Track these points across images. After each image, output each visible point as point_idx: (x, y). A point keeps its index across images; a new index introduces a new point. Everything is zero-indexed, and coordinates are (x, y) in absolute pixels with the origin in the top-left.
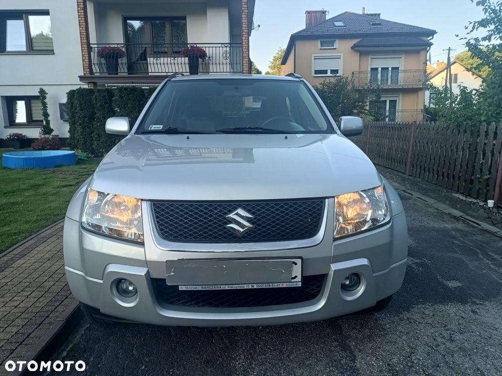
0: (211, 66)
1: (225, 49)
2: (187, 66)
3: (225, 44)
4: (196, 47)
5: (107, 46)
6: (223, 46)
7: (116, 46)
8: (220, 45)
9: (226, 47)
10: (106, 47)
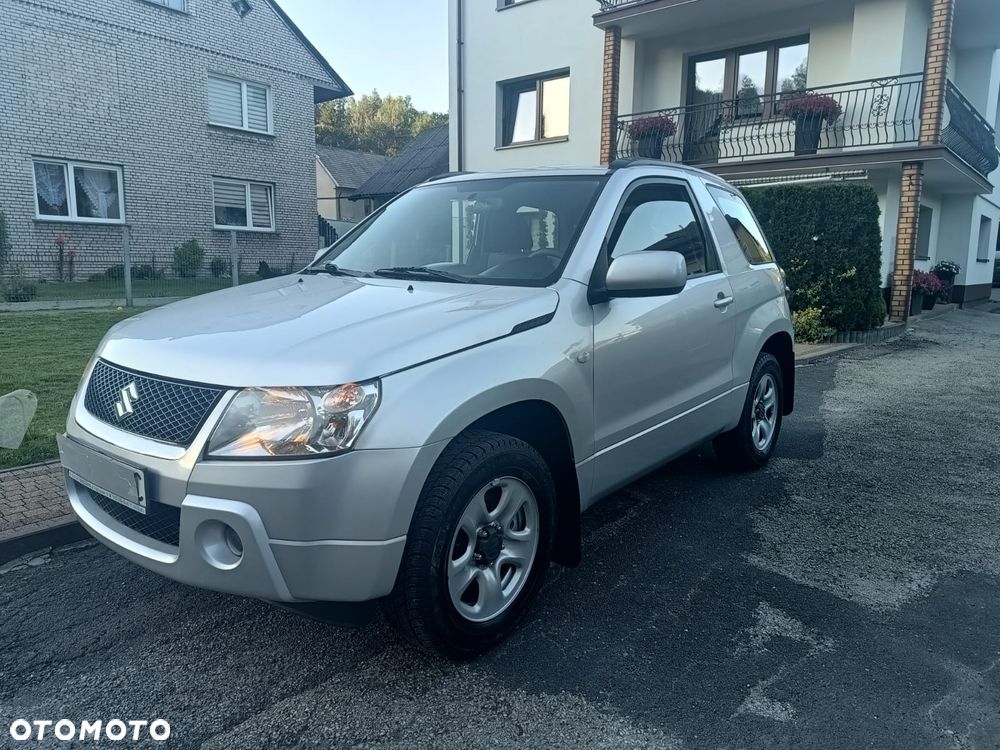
0: (847, 134)
1: (879, 91)
2: (793, 139)
3: (882, 79)
4: (817, 95)
5: (646, 116)
6: (876, 84)
7: (656, 115)
8: (868, 85)
9: (883, 86)
10: (642, 120)
